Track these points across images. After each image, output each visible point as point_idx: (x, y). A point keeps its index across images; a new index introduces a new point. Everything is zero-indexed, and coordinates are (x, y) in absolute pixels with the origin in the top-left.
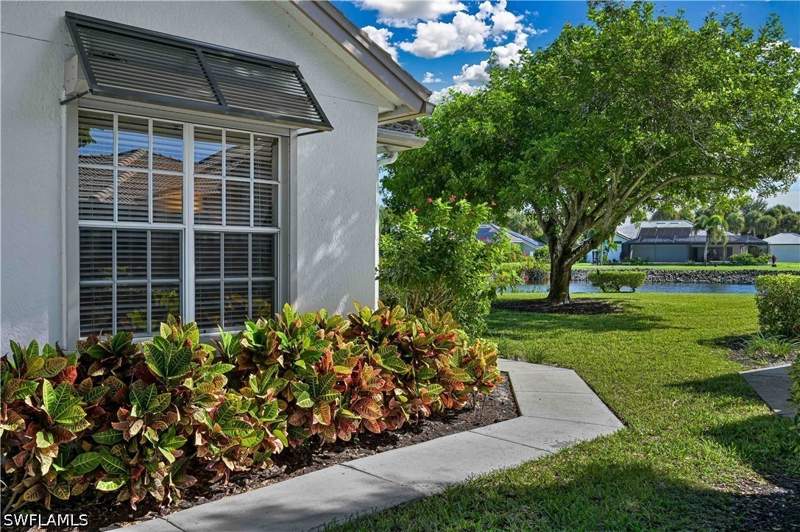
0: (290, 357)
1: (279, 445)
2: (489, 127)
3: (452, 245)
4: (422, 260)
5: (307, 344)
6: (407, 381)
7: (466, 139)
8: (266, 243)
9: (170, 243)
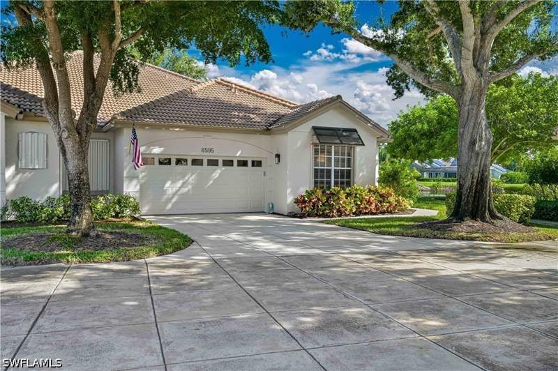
0: (356, 195)
1: (354, 211)
2: (426, 126)
3: (398, 172)
4: (389, 176)
5: (359, 192)
6: (381, 202)
7: (416, 131)
8: (349, 171)
9: (329, 171)
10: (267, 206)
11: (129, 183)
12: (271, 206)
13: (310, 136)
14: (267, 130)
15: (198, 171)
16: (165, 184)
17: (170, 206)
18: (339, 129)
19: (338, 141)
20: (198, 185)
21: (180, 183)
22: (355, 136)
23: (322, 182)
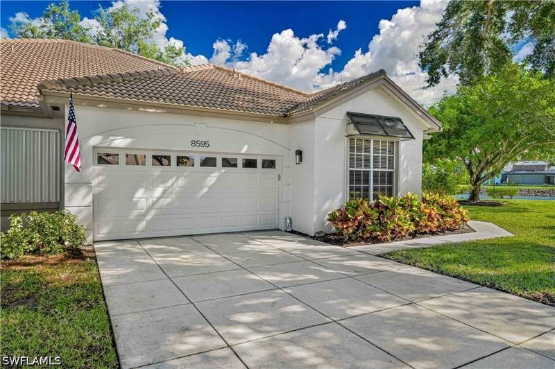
8: (390, 174)
9: (367, 174)
10: (283, 221)
11: (73, 192)
12: (288, 221)
13: (345, 124)
14: (285, 117)
15: (186, 174)
16: (133, 194)
17: (143, 225)
18: (380, 118)
19: (381, 132)
20: (185, 194)
21: (159, 191)
22: (400, 126)
23: (358, 189)
